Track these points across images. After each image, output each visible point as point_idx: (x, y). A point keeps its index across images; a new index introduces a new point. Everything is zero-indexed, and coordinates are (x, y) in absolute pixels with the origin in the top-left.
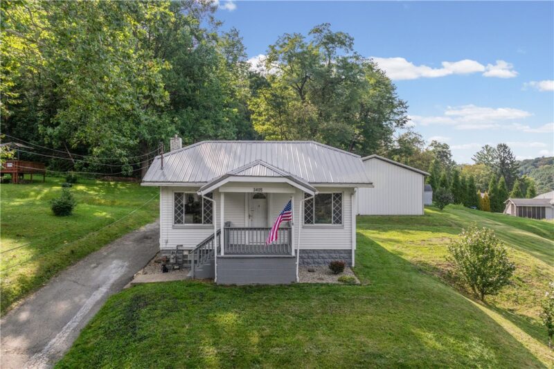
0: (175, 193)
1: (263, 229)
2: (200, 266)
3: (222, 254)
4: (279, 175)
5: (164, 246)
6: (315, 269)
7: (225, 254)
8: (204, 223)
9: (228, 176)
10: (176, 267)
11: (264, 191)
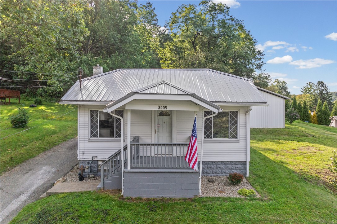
0: (91, 111)
1: (167, 145)
2: (110, 178)
3: (129, 168)
4: (183, 93)
5: (81, 157)
6: (214, 178)
7: (132, 168)
8: (116, 137)
9: (134, 93)
10: (91, 176)
11: (169, 108)
